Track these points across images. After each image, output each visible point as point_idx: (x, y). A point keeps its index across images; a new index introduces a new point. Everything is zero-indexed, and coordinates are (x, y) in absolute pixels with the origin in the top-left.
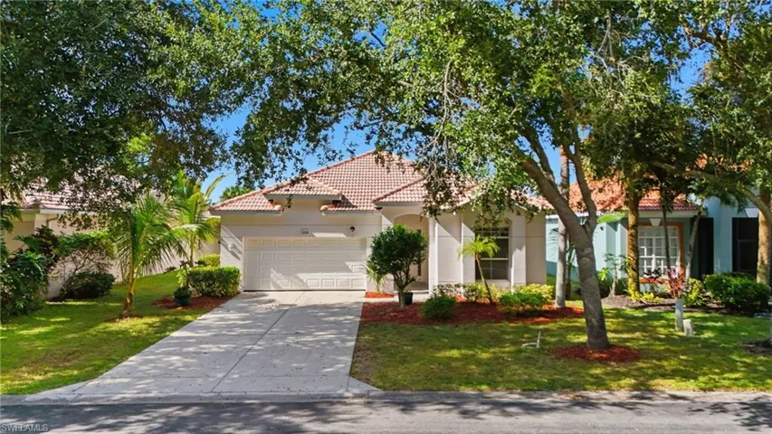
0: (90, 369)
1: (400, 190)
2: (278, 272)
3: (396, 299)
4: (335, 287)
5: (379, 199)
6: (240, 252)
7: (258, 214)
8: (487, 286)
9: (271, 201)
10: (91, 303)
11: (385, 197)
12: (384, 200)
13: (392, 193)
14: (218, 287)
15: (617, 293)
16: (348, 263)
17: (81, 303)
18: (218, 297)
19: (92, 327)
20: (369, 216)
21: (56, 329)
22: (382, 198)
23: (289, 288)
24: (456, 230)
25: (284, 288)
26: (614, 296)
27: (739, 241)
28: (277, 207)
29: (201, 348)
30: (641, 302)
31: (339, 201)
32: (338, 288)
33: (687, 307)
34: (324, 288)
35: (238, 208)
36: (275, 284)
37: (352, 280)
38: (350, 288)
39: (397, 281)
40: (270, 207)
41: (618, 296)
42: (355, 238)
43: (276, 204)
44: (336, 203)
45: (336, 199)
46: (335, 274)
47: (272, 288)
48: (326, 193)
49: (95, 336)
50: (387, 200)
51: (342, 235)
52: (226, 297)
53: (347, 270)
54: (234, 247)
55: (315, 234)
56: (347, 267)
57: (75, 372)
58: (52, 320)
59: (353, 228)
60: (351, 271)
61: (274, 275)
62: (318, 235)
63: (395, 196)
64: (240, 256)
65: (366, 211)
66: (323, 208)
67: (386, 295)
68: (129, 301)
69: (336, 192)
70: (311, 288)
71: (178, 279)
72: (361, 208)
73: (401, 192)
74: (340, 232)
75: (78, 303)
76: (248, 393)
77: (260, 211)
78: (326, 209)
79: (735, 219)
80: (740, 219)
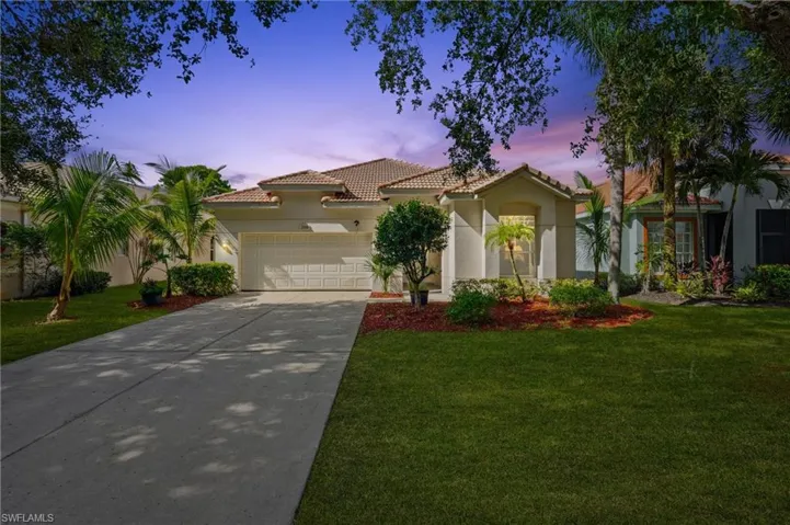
1: (409, 179)
3: (408, 298)
4: (338, 288)
6: (234, 248)
7: (253, 207)
8: (519, 280)
9: (270, 194)
11: (393, 184)
12: (392, 187)
13: (400, 181)
15: (651, 290)
20: (375, 208)
22: (390, 185)
24: (475, 217)
27: (762, 235)
28: (274, 199)
31: (342, 193)
32: (342, 287)
34: (327, 287)
35: (233, 200)
36: (270, 284)
37: (357, 279)
38: (354, 287)
39: (410, 274)
40: (267, 199)
41: (653, 293)
42: (359, 233)
43: (275, 195)
44: (338, 195)
45: (338, 190)
46: (338, 273)
47: (267, 288)
48: (327, 183)
50: (395, 186)
51: (345, 230)
54: (229, 243)
59: (357, 222)
63: (404, 183)
64: (234, 252)
65: (372, 202)
66: (324, 199)
67: (394, 295)
69: (338, 182)
70: (313, 287)
72: (366, 200)
73: (411, 181)
77: (255, 202)
78: (326, 201)
79: (758, 211)
80: (763, 210)
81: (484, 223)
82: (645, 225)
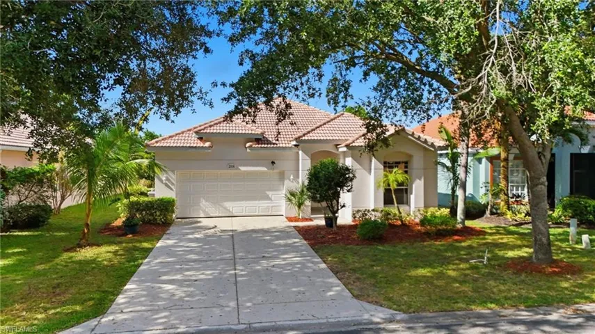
0: (91, 303)
1: (314, 130)
2: (206, 201)
5: (299, 137)
6: (173, 184)
7: (190, 150)
8: (399, 210)
9: (201, 139)
10: (36, 233)
11: (304, 135)
12: (303, 138)
13: (309, 132)
14: (159, 216)
15: (492, 213)
16: (268, 193)
17: (26, 233)
18: (159, 224)
19: (58, 257)
20: (287, 153)
21: (21, 260)
22: (301, 137)
23: (217, 215)
24: (366, 162)
25: (212, 215)
26: (489, 216)
27: (575, 171)
28: (207, 144)
29: (186, 276)
30: (516, 221)
31: (260, 139)
32: (260, 214)
33: (553, 224)
34: (247, 214)
35: (172, 145)
36: (204, 211)
37: (272, 207)
38: (270, 213)
40: (200, 144)
41: (494, 217)
42: (275, 171)
43: (206, 141)
44: (258, 141)
45: (258, 137)
46: (257, 202)
47: (202, 215)
48: (250, 132)
49: (65, 266)
50: (306, 138)
51: (264, 169)
52: (167, 224)
53: (268, 198)
54: (168, 179)
55: (240, 168)
56: (268, 196)
57: (78, 308)
58: (10, 251)
59: (273, 163)
60: (270, 199)
61: (203, 203)
62: (243, 169)
63: (311, 134)
64: (172, 187)
65: (286, 147)
66: (248, 145)
67: (306, 220)
68: (86, 231)
69: (259, 131)
70: (236, 214)
71: (118, 209)
72: (281, 145)
73: (316, 131)
74: (263, 166)
75: (24, 233)
76: (278, 323)
77: (192, 147)
78: (251, 146)
79: (572, 154)
80: (575, 154)
81: (373, 167)
82: (491, 163)
